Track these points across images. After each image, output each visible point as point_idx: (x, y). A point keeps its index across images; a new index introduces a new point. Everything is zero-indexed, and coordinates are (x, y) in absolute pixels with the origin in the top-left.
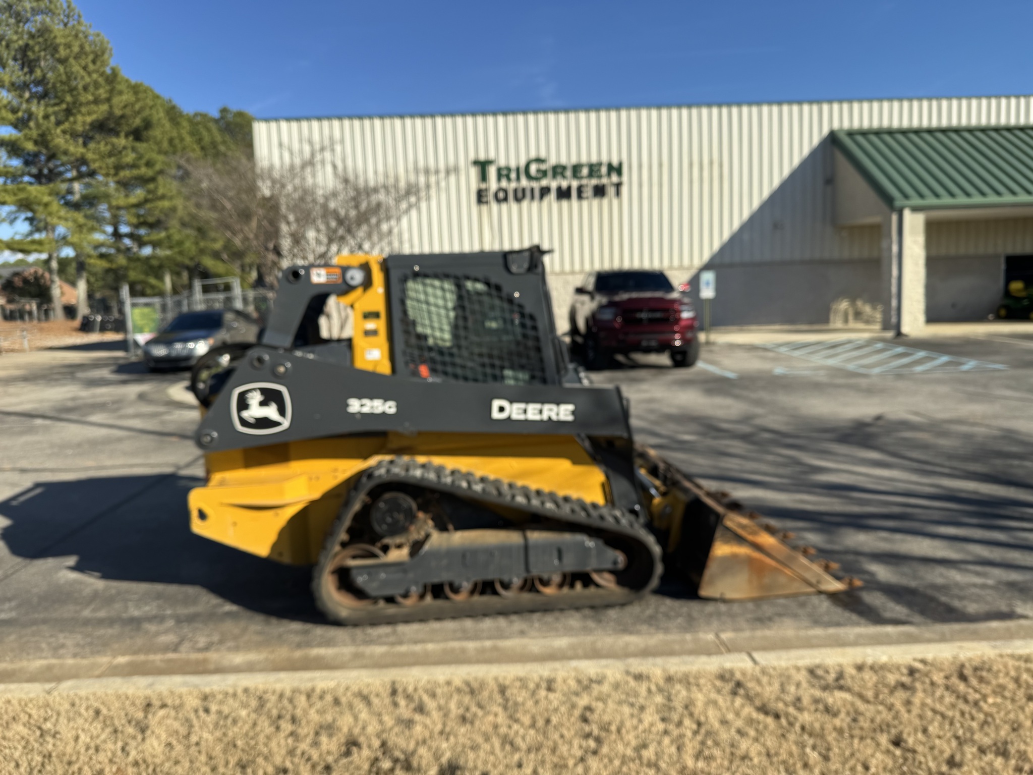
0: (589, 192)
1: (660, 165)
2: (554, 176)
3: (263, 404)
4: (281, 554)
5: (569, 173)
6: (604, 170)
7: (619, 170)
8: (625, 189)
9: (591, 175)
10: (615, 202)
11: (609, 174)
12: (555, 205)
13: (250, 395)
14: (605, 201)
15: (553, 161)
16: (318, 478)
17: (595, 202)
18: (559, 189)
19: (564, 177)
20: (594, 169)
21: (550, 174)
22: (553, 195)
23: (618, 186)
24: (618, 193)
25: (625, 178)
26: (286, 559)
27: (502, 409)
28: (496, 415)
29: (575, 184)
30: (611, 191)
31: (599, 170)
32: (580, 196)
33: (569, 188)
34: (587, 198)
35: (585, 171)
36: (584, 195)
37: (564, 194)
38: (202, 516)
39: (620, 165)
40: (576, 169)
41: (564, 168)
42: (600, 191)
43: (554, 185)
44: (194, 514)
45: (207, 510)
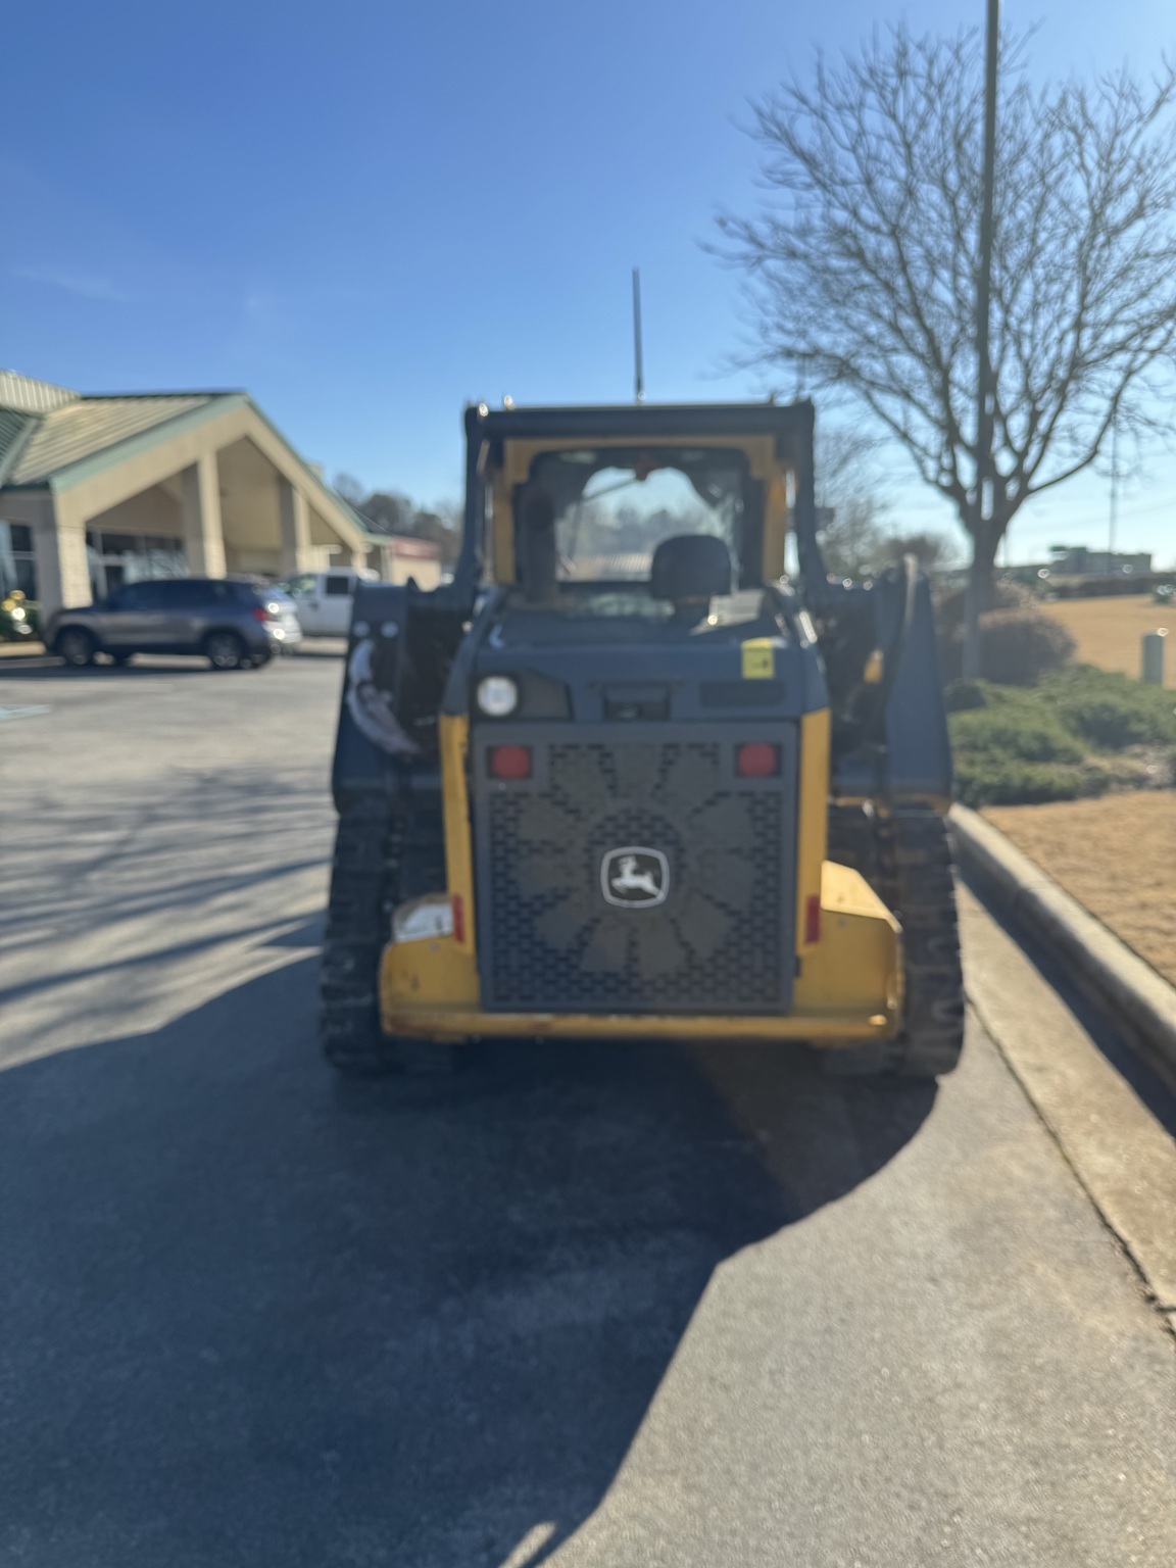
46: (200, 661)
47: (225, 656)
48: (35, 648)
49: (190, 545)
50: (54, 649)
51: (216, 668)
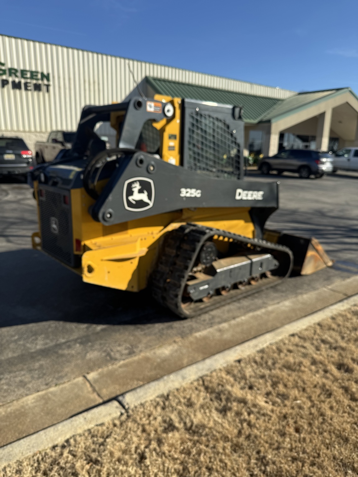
0: (31, 87)
1: (69, 79)
2: (10, 75)
3: (140, 191)
4: (132, 287)
5: (19, 74)
6: (39, 76)
7: (47, 77)
8: (51, 88)
9: (32, 78)
10: (47, 95)
11: (42, 79)
12: (12, 92)
13: (133, 186)
14: (41, 93)
15: (9, 66)
16: (145, 239)
17: (36, 93)
18: (14, 82)
19: (16, 76)
20: (33, 75)
21: (7, 72)
22: (10, 85)
23: (48, 86)
24: (48, 91)
25: (51, 83)
26: (135, 290)
27: (240, 194)
28: (238, 197)
29: (23, 81)
30: (44, 88)
31: (37, 76)
32: (26, 89)
33: (20, 83)
34: (30, 90)
35: (29, 75)
36: (29, 88)
37: (16, 86)
38: (90, 270)
39: (48, 74)
40: (23, 72)
41: (16, 71)
42: (37, 88)
43: (10, 79)
44: (85, 269)
45: (94, 265)
46: (296, 175)
47: (304, 174)
48: (255, 168)
49: (318, 139)
50: (260, 168)
51: (301, 177)
